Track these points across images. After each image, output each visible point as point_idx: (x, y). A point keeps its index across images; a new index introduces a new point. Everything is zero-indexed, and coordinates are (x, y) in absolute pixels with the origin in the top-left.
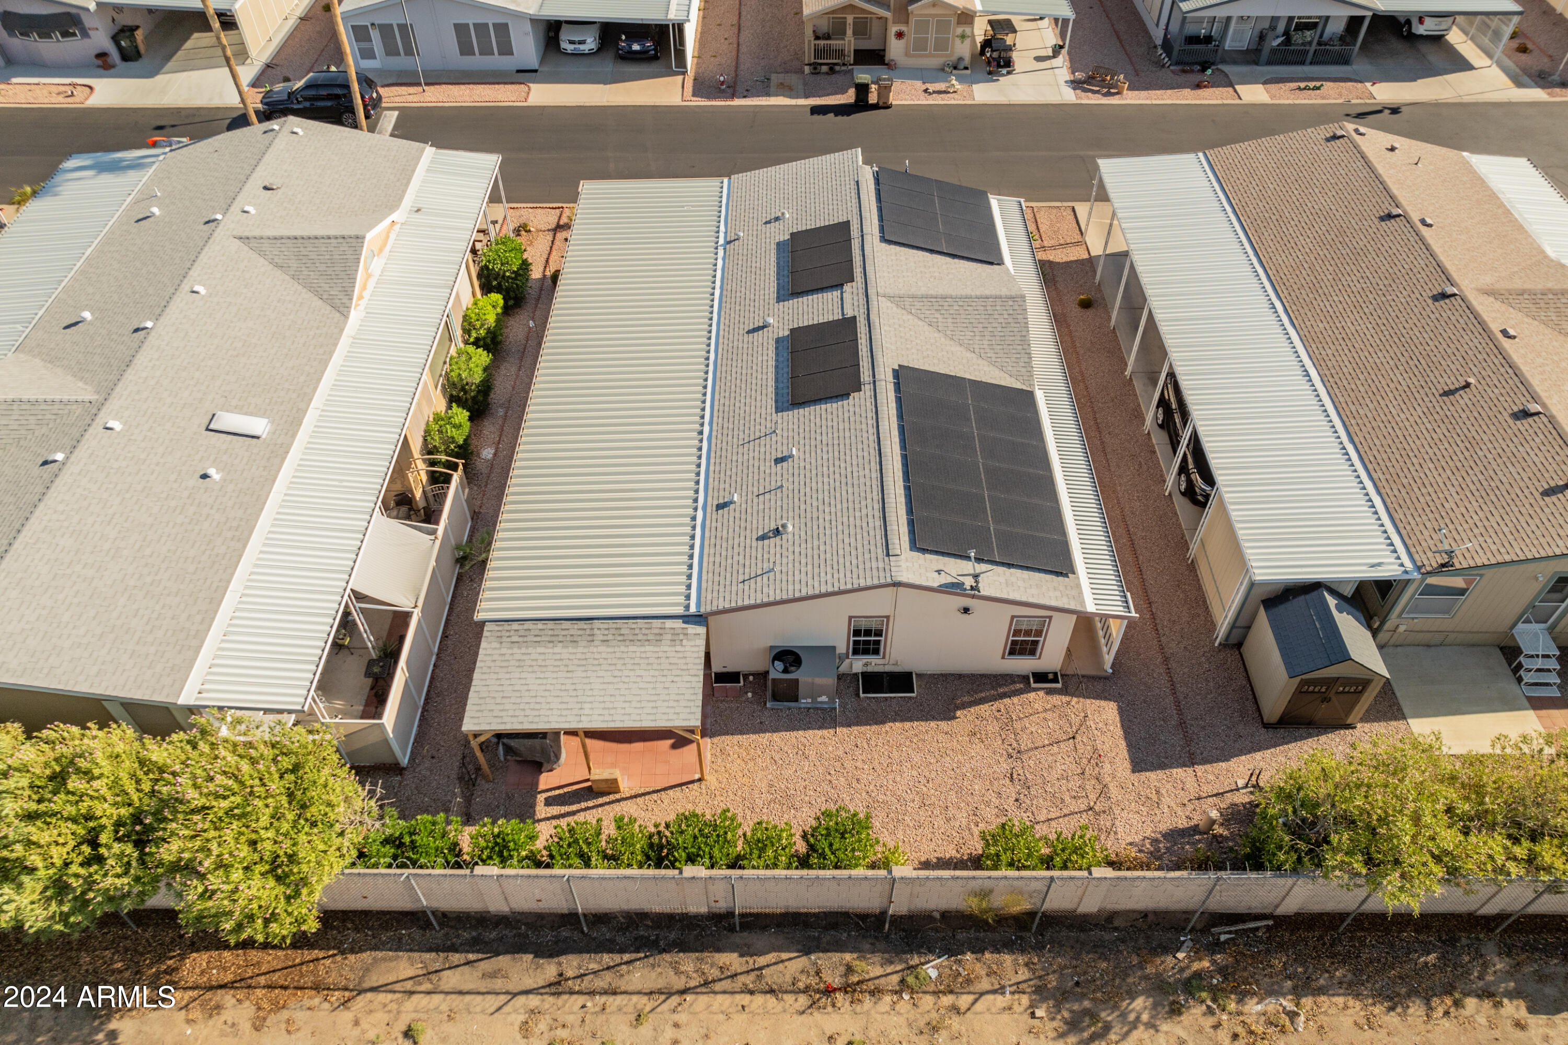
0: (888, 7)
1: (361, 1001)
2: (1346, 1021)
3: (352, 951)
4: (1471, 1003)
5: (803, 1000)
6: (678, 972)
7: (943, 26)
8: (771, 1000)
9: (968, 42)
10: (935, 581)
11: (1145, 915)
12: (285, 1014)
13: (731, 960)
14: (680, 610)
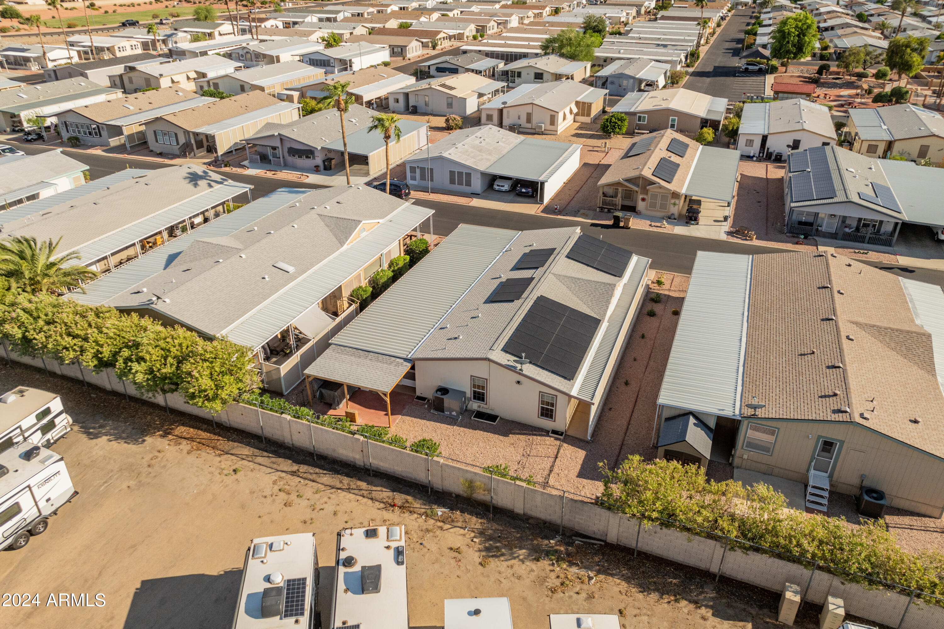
0: (638, 186)
1: (226, 456)
2: (616, 589)
3: (232, 441)
4: (684, 603)
5: (382, 505)
7: (664, 198)
8: (370, 502)
9: (677, 207)
10: (505, 362)
11: (545, 522)
12: (199, 452)
13: (363, 485)
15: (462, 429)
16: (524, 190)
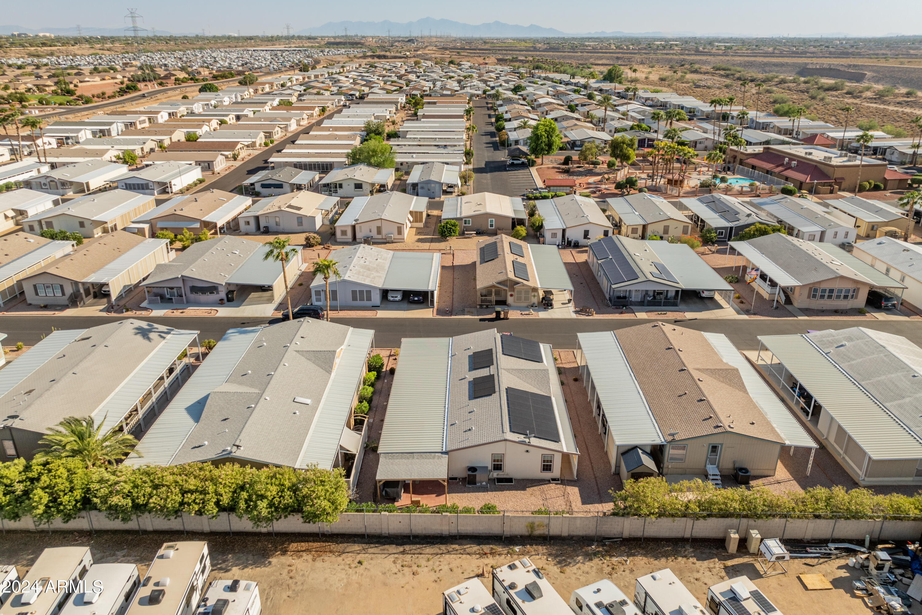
0: (507, 286)
1: (344, 555)
2: (642, 563)
3: (340, 543)
4: (680, 559)
5: (478, 556)
6: (440, 549)
7: (527, 292)
8: (468, 556)
9: (536, 298)
10: (517, 440)
11: (583, 537)
12: (322, 558)
13: (457, 547)
14: (440, 451)
15: (494, 493)
16: (416, 299)
